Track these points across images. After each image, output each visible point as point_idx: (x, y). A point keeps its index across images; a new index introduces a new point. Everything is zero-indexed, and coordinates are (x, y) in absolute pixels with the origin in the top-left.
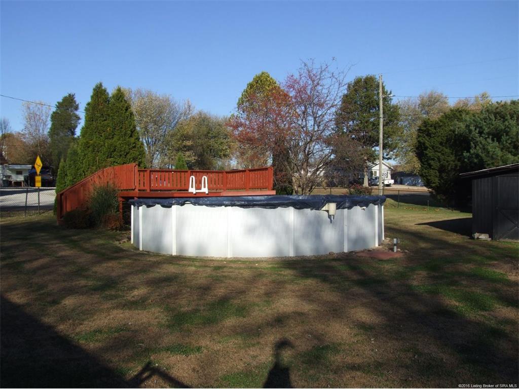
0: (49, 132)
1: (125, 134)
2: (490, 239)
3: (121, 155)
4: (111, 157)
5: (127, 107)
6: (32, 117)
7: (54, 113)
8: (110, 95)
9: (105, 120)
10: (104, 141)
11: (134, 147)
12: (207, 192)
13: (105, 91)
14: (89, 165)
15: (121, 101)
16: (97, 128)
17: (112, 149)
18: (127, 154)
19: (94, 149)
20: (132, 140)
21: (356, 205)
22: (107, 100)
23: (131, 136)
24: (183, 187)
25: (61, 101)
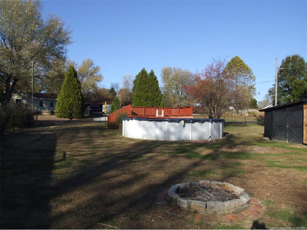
0: (132, 89)
1: (153, 90)
2: (270, 140)
3: (151, 100)
4: (147, 101)
5: (155, 78)
6: (126, 83)
7: (135, 80)
8: (148, 73)
9: (145, 85)
10: (144, 94)
11: (158, 96)
12: (163, 116)
13: (146, 72)
14: (138, 104)
15: (153, 76)
16: (141, 88)
17: (147, 97)
18: (154, 99)
19: (140, 98)
20: (157, 93)
21: (197, 122)
22: (146, 76)
23: (156, 92)
24: (154, 114)
25: (138, 75)
